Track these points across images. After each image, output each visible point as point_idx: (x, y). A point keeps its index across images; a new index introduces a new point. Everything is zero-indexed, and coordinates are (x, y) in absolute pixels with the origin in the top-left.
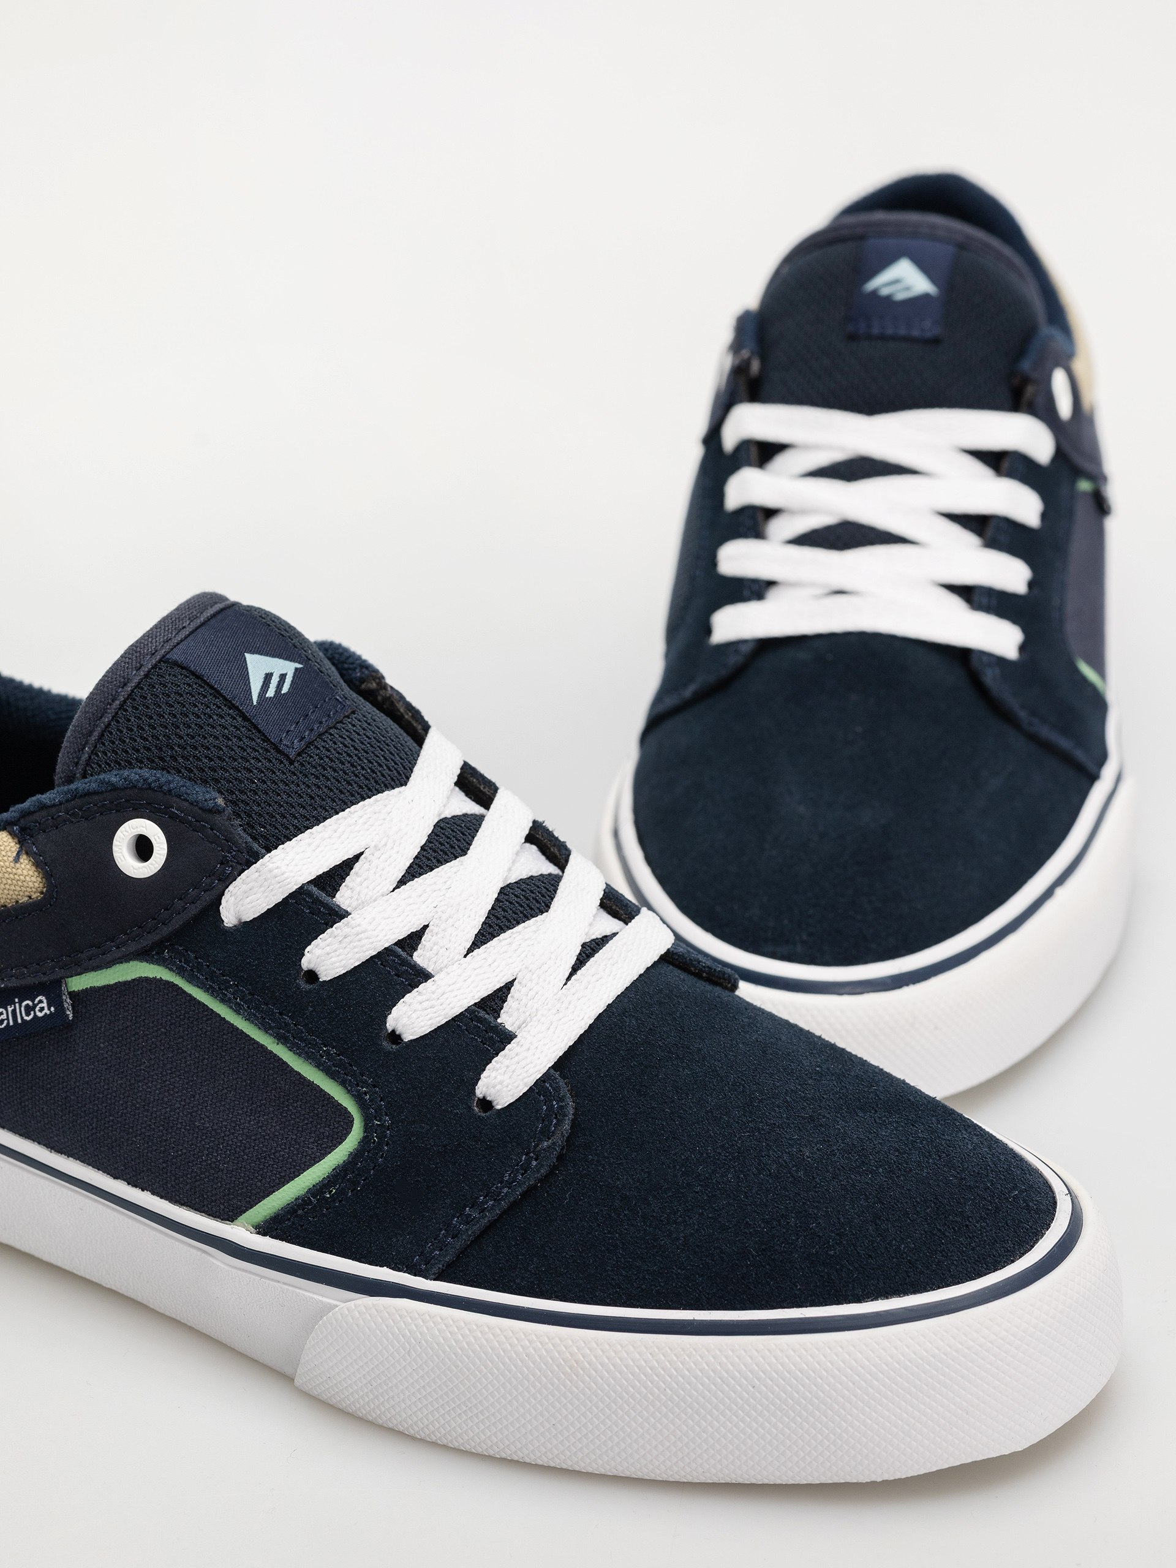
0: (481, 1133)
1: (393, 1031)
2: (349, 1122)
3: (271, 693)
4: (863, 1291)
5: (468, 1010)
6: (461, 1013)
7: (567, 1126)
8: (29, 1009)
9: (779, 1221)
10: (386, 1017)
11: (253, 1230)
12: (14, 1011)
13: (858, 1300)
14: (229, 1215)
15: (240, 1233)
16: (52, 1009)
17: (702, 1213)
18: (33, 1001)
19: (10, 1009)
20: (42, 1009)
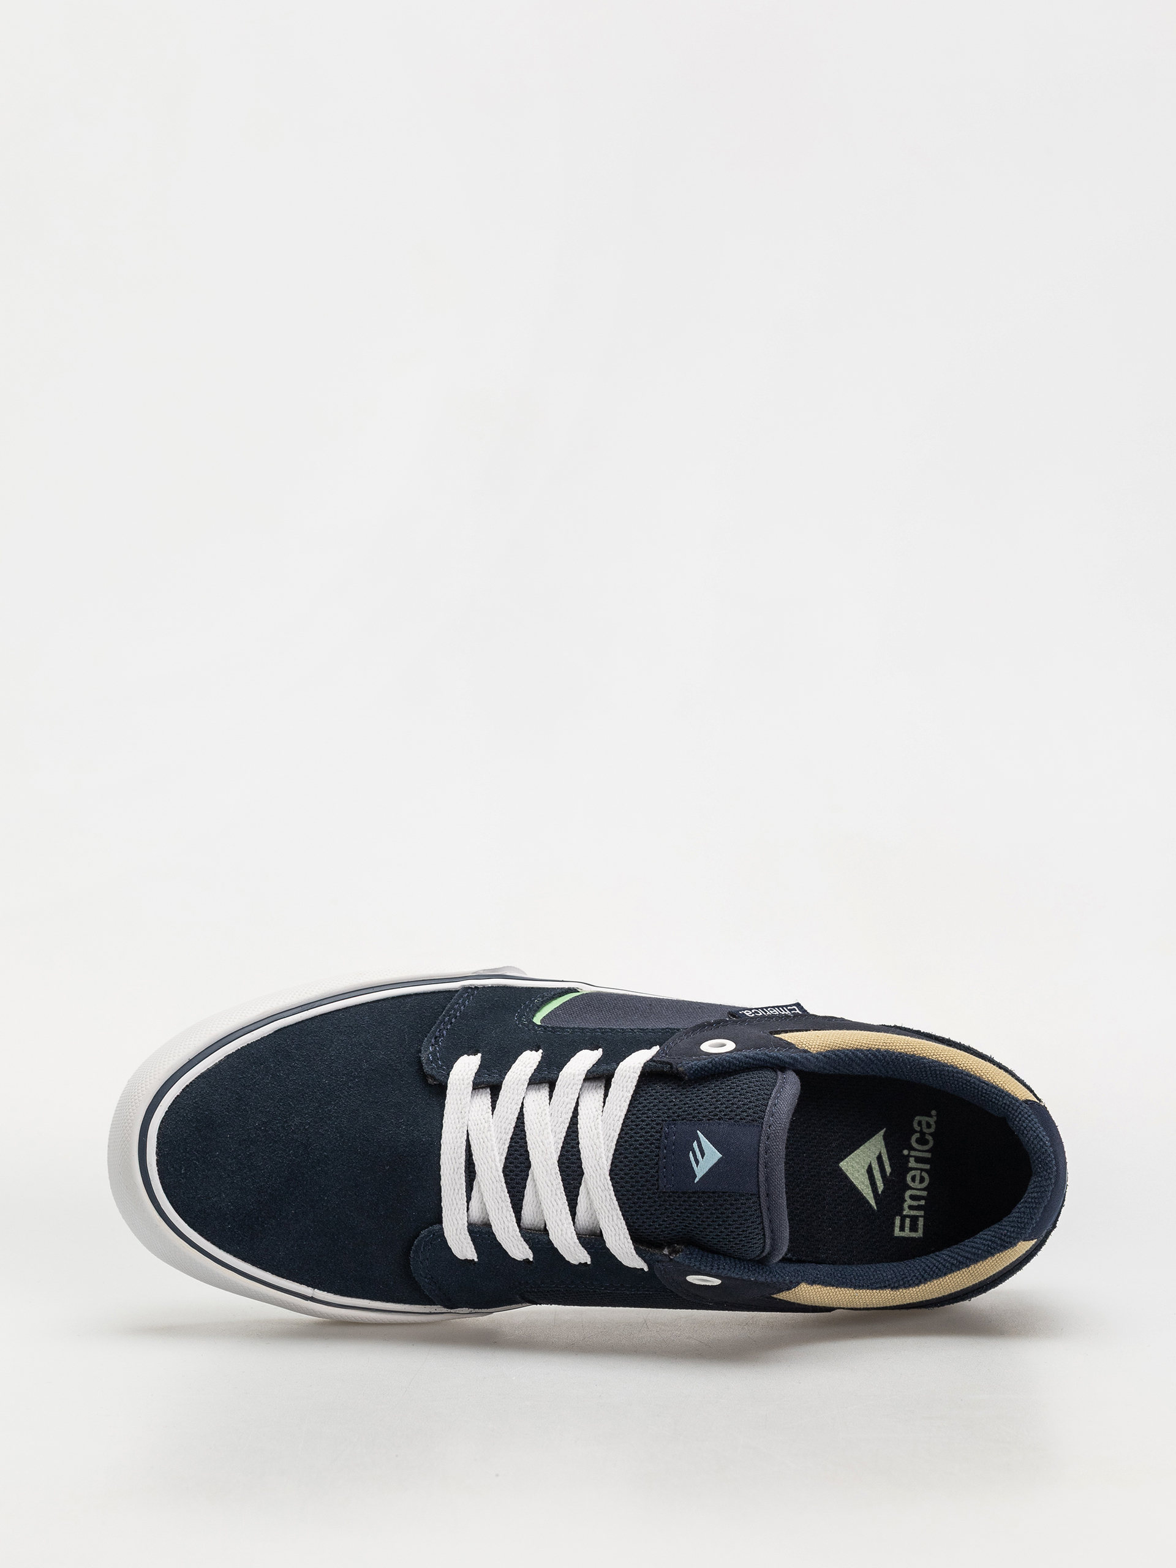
3: (695, 1144)
10: (542, 1052)
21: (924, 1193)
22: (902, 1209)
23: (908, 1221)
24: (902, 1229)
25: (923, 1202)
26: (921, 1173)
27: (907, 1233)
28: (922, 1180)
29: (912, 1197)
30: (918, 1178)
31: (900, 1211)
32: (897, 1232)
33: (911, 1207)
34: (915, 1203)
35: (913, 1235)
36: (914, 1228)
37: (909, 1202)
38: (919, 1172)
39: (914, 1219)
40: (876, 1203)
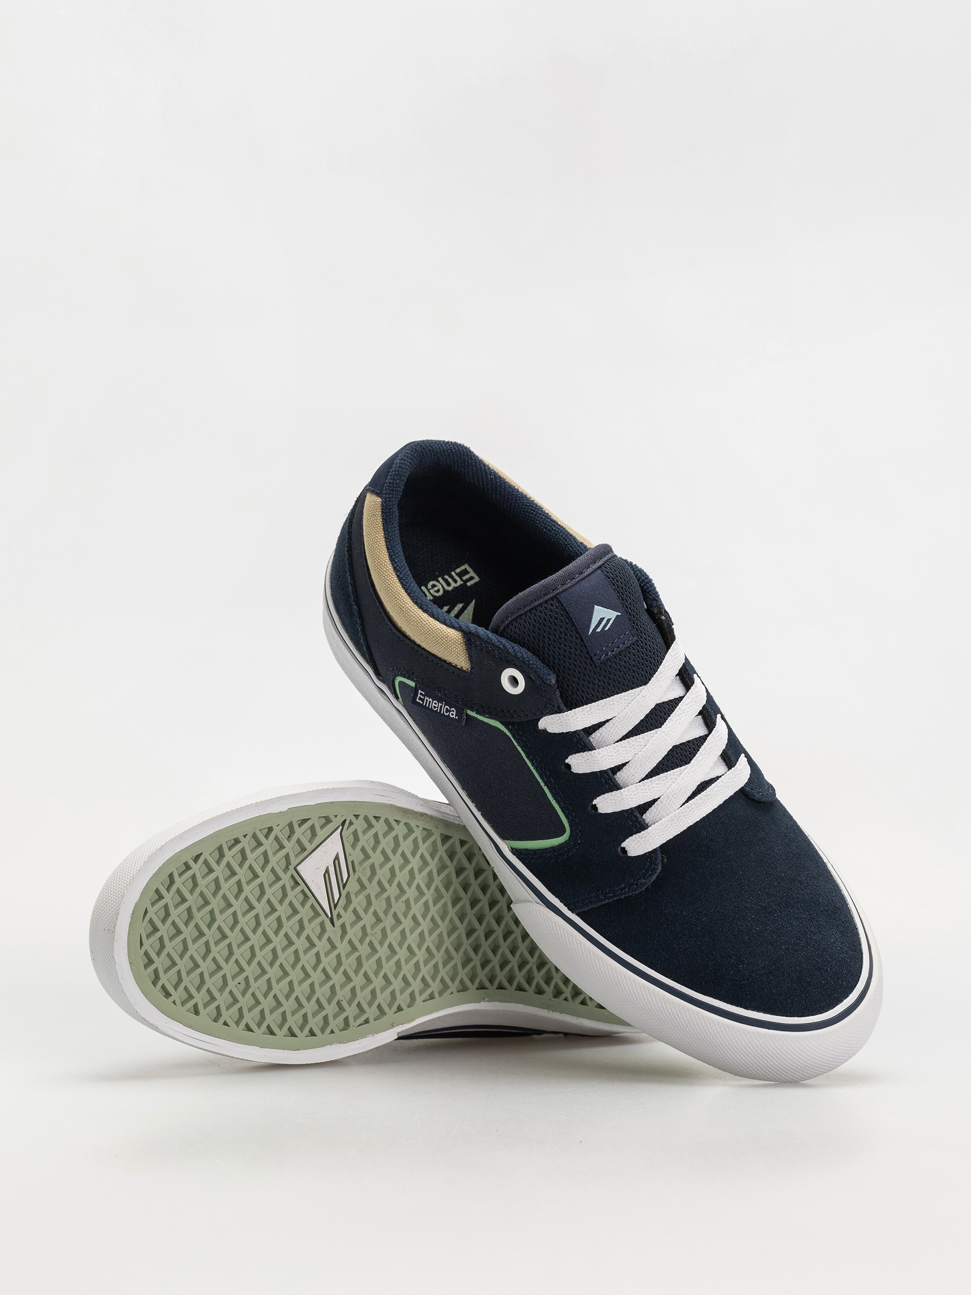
0: (617, 863)
1: (595, 805)
2: (564, 831)
3: (599, 630)
4: (750, 1005)
5: (631, 809)
6: (627, 810)
7: (654, 878)
8: (447, 711)
9: (727, 958)
10: (594, 800)
11: (510, 849)
12: (441, 707)
13: (746, 1008)
14: (504, 837)
15: (504, 846)
16: (457, 717)
17: (696, 941)
18: (450, 709)
19: (440, 705)
20: (453, 714)
21: (440, 579)
22: (461, 585)
23: (464, 578)
24: (472, 578)
25: (446, 577)
26: (431, 589)
27: (472, 574)
28: (434, 586)
29: (449, 584)
30: (436, 589)
31: (463, 586)
32: (477, 579)
33: (455, 581)
34: (450, 580)
35: (469, 569)
36: (465, 572)
37: (453, 585)
38: (430, 591)
39: (460, 575)
40: (471, 602)
